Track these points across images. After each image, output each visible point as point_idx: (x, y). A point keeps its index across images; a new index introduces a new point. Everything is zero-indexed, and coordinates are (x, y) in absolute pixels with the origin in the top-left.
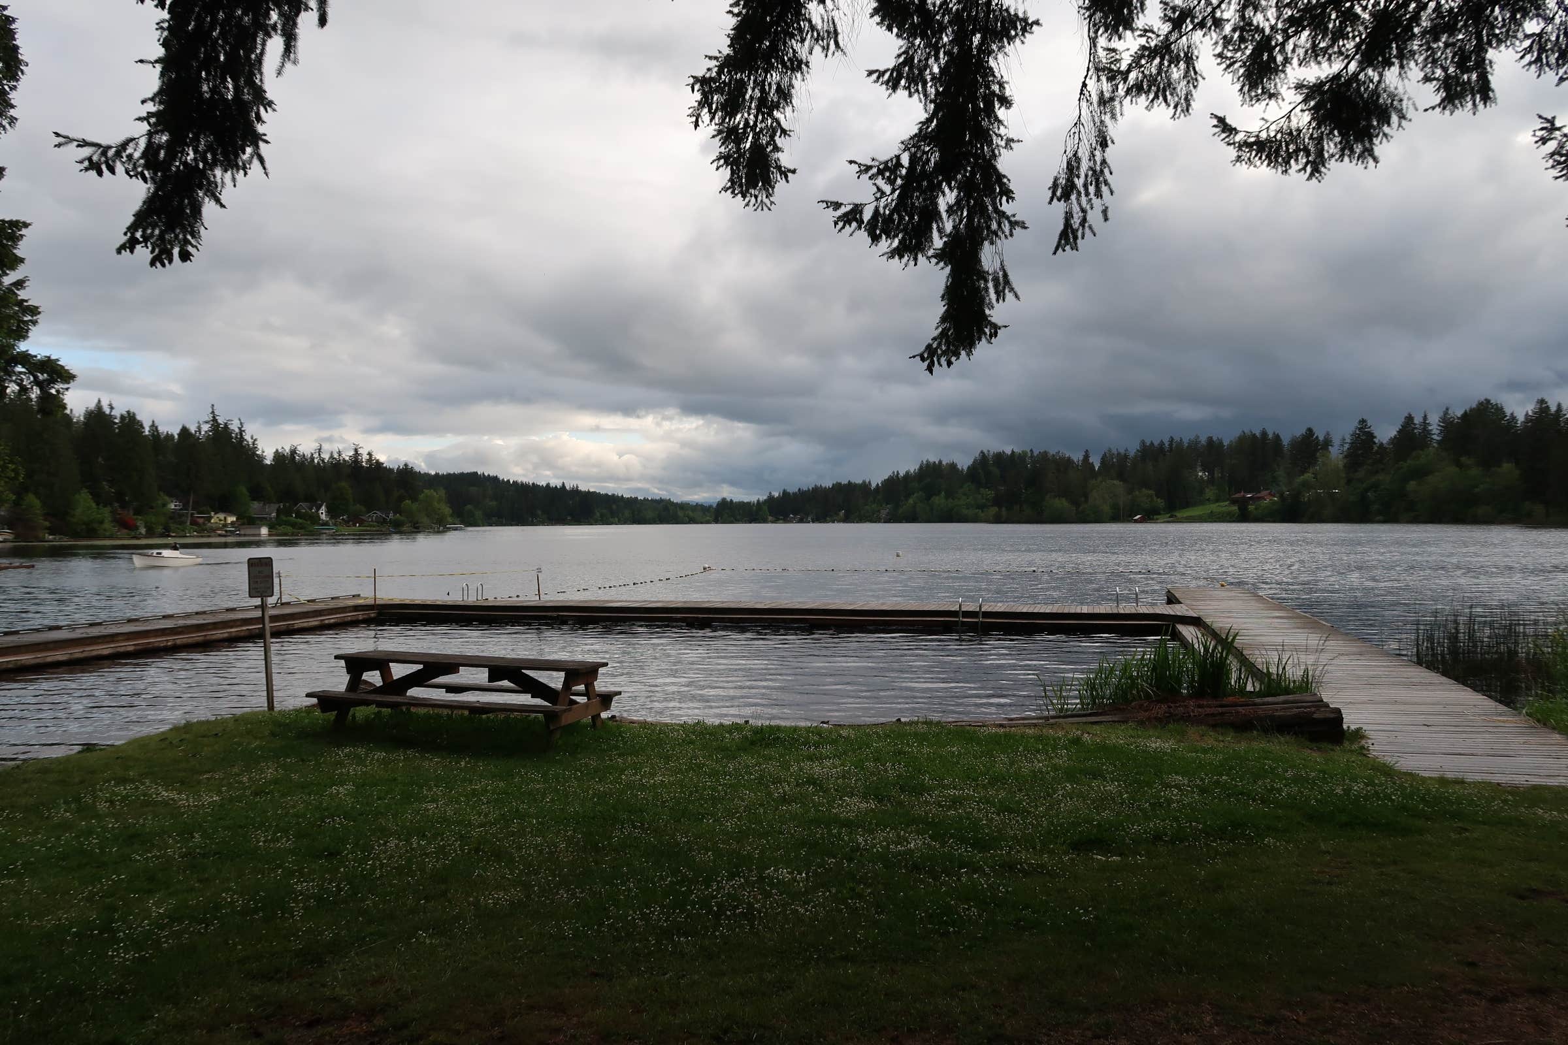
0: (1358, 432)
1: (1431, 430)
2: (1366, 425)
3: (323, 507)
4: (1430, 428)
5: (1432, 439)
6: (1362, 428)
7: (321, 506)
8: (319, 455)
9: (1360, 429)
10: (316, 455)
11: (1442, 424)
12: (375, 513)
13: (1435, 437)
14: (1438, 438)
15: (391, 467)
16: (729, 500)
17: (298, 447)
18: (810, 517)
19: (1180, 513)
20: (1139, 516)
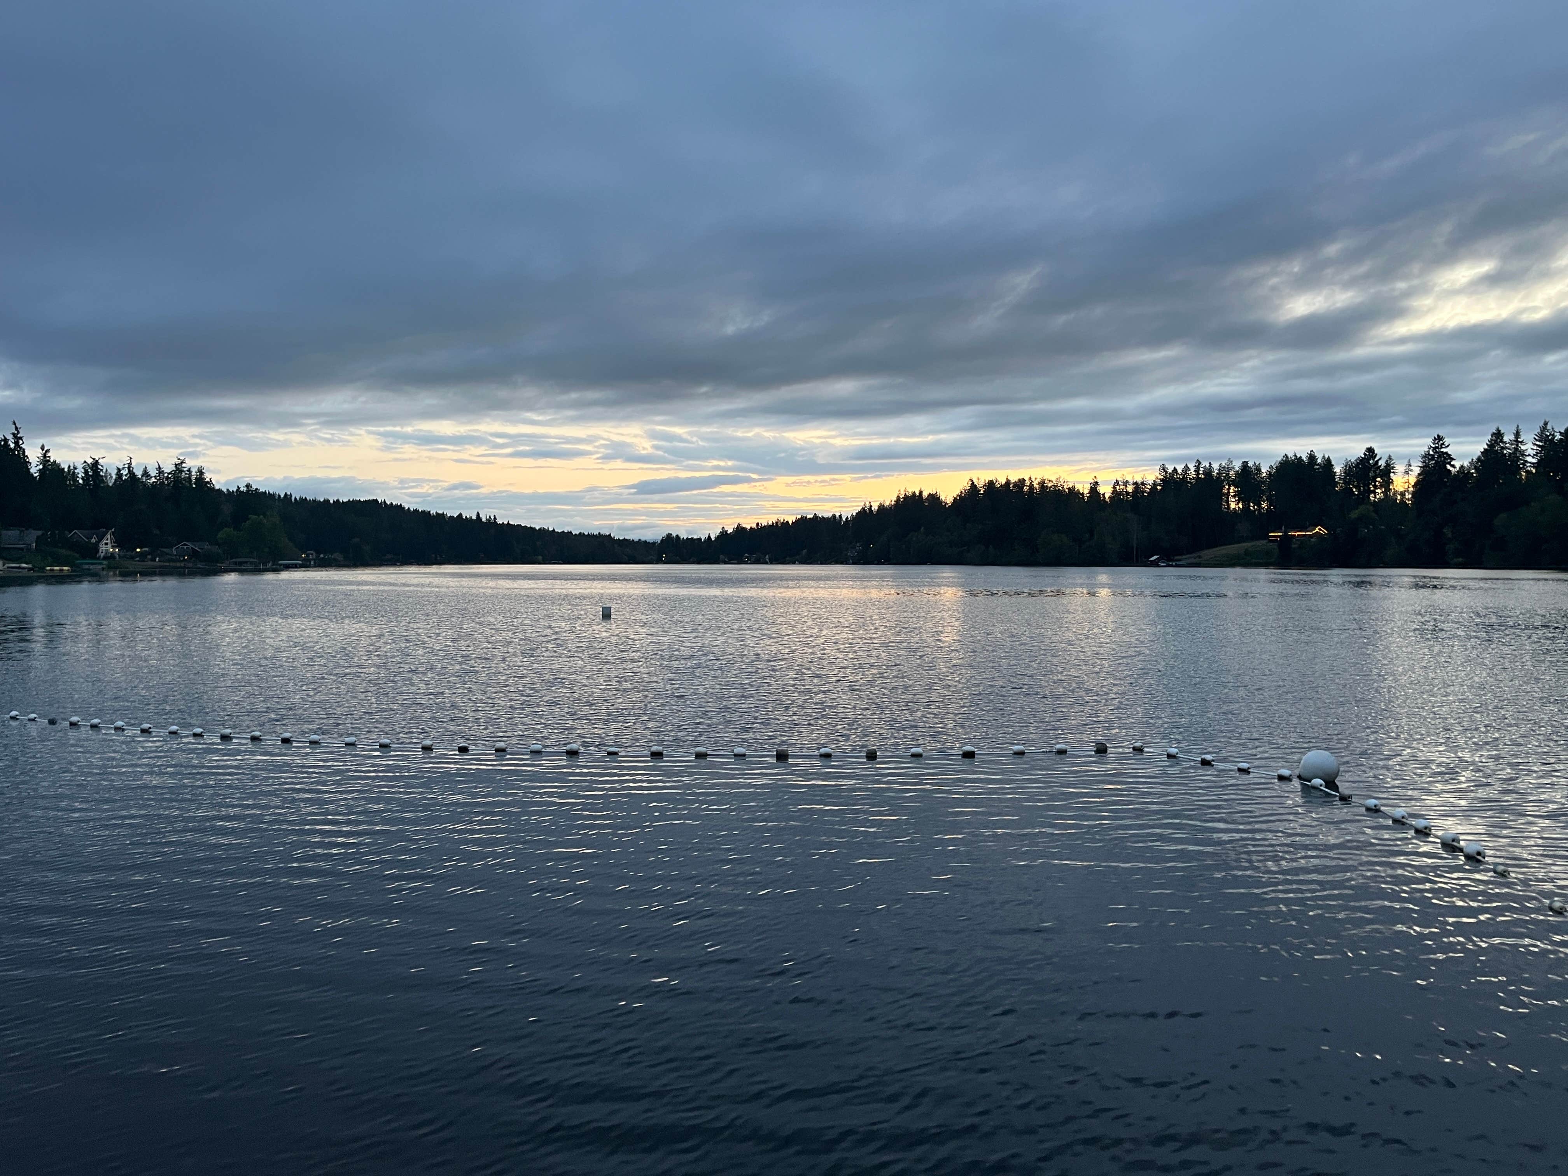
0: (1431, 453)
1: (1524, 451)
2: (1443, 444)
3: (110, 536)
4: (1523, 448)
5: (1526, 461)
6: (1437, 448)
7: (107, 534)
9: (1434, 449)
11: (1538, 443)
12: (185, 545)
13: (1529, 459)
14: (1534, 461)
15: (271, 492)
16: (674, 535)
18: (767, 556)
19: (1207, 554)
20: (1156, 557)
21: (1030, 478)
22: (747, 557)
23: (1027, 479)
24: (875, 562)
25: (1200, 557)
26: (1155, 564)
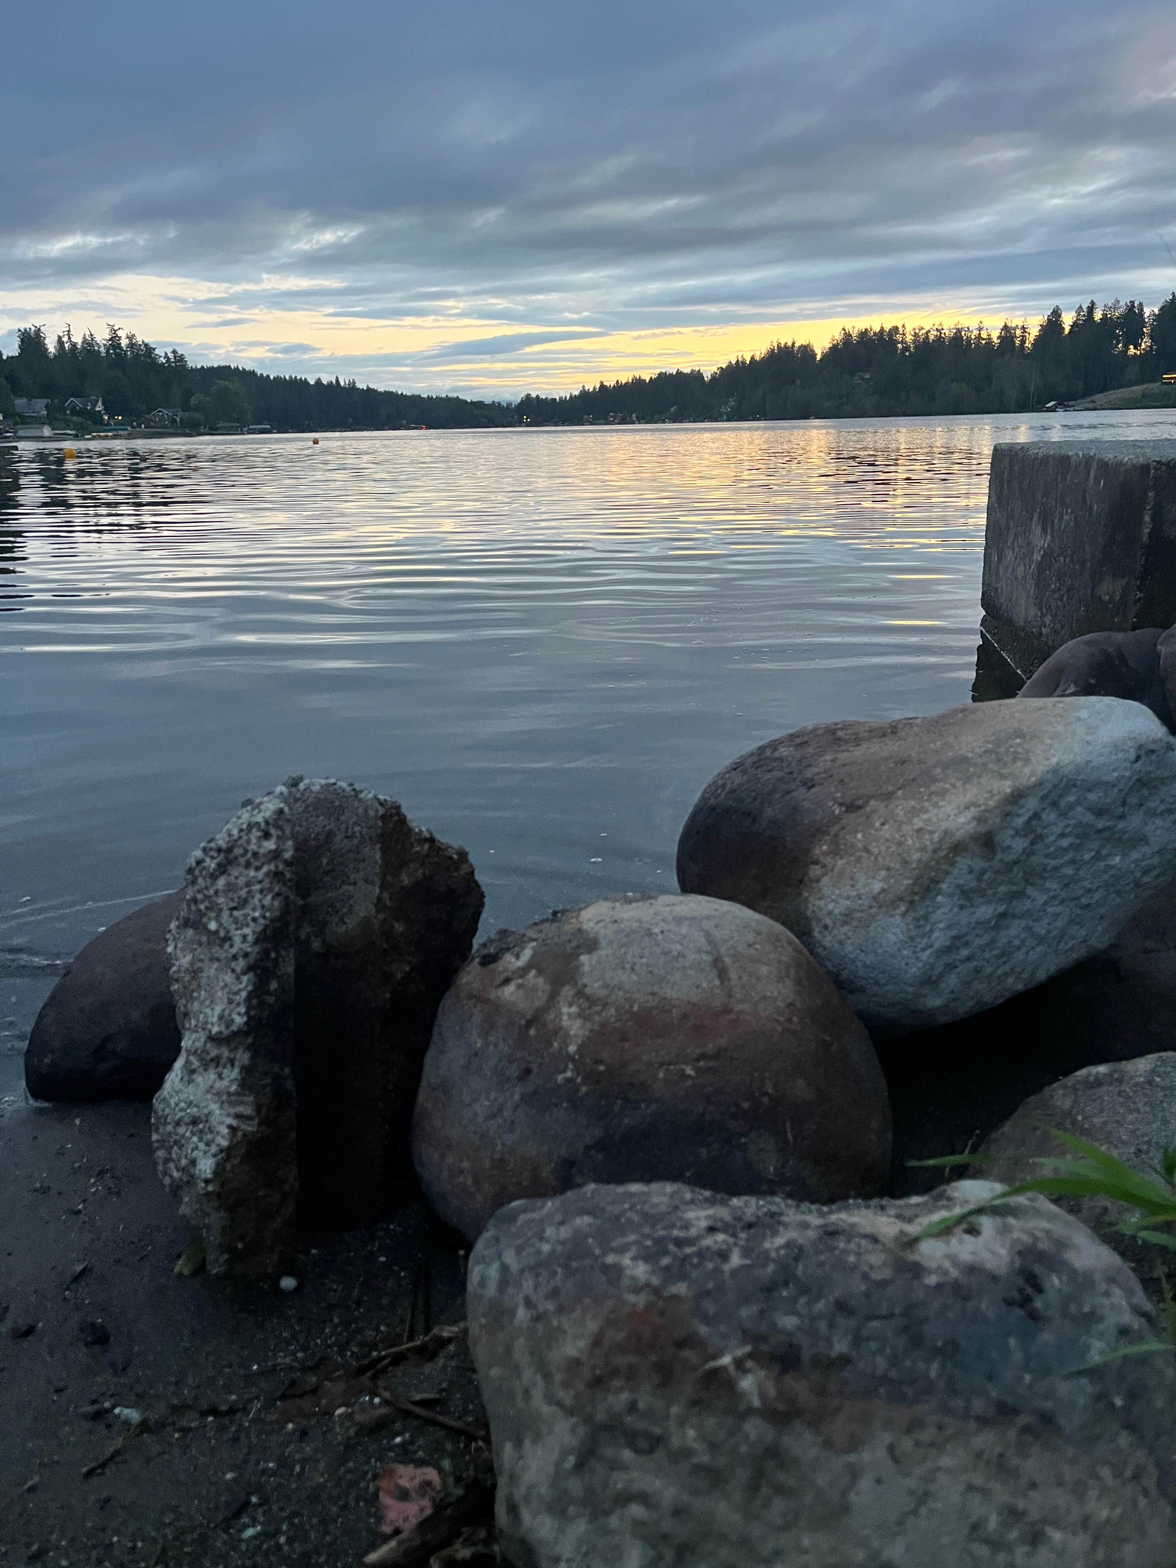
3: (100, 404)
7: (97, 402)
8: (69, 338)
10: (65, 339)
12: (160, 411)
17: (42, 328)
18: (634, 415)
19: (1099, 398)
20: (1052, 403)
21: (903, 326)
22: (612, 417)
23: (900, 326)
24: (751, 418)
25: (1093, 402)
26: (1052, 410)
